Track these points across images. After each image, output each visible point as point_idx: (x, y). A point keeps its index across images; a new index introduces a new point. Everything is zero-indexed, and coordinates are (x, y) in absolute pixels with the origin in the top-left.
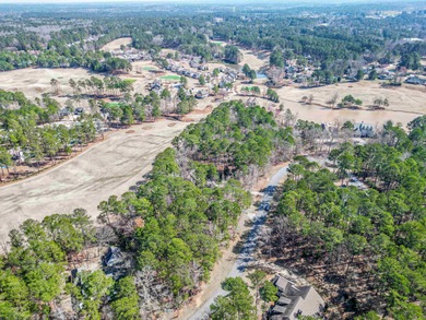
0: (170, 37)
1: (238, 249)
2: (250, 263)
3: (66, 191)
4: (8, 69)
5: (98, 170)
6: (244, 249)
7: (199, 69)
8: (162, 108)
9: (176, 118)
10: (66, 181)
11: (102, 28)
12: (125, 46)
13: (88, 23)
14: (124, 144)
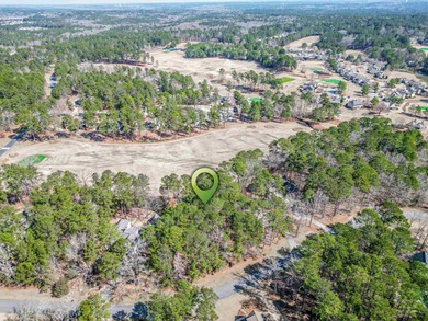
0: (363, 37)
1: (251, 270)
2: (249, 288)
4: (201, 57)
5: (201, 152)
6: (257, 272)
7: (376, 76)
8: (294, 110)
9: (308, 124)
10: (174, 153)
11: (299, 25)
12: (309, 44)
13: (290, 20)
14: (238, 137)
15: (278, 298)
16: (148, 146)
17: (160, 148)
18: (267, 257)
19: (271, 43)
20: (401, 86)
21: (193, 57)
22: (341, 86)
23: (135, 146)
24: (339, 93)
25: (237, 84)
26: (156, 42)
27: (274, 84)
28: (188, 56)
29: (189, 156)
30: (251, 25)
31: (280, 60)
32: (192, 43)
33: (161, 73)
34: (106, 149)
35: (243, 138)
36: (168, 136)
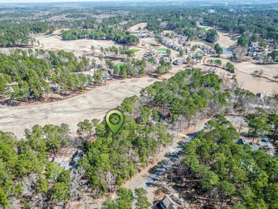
0: (171, 22)
1: (152, 171)
2: (155, 182)
3: (74, 112)
4: (74, 39)
5: (95, 103)
6: (157, 171)
7: (184, 45)
9: (155, 77)
10: (76, 106)
11: (133, 16)
12: (142, 28)
13: (126, 13)
14: (116, 89)
15: (174, 184)
16: (55, 104)
17: (65, 103)
18: (160, 160)
19: (118, 28)
20: (198, 49)
21: (68, 39)
22: (168, 52)
23: (46, 106)
24: (168, 56)
25: (104, 56)
27: (129, 53)
28: (64, 39)
29: (87, 107)
30: (102, 16)
31: (129, 38)
33: (49, 52)
34: (23, 110)
35: (120, 90)
36: (68, 95)
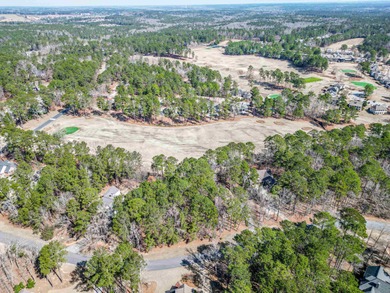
1: (203, 249)
2: (195, 264)
4: (239, 54)
5: (205, 140)
8: (307, 109)
10: (181, 138)
12: (350, 46)
14: (243, 130)
15: (216, 279)
16: (161, 129)
17: (170, 132)
18: (224, 241)
19: (309, 43)
21: (231, 54)
22: (368, 89)
23: (150, 128)
24: (365, 96)
25: (263, 81)
26: (202, 39)
28: (226, 53)
29: (192, 142)
30: (298, 25)
32: (233, 41)
33: (194, 67)
35: (248, 131)
36: (181, 122)
